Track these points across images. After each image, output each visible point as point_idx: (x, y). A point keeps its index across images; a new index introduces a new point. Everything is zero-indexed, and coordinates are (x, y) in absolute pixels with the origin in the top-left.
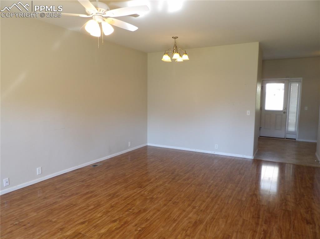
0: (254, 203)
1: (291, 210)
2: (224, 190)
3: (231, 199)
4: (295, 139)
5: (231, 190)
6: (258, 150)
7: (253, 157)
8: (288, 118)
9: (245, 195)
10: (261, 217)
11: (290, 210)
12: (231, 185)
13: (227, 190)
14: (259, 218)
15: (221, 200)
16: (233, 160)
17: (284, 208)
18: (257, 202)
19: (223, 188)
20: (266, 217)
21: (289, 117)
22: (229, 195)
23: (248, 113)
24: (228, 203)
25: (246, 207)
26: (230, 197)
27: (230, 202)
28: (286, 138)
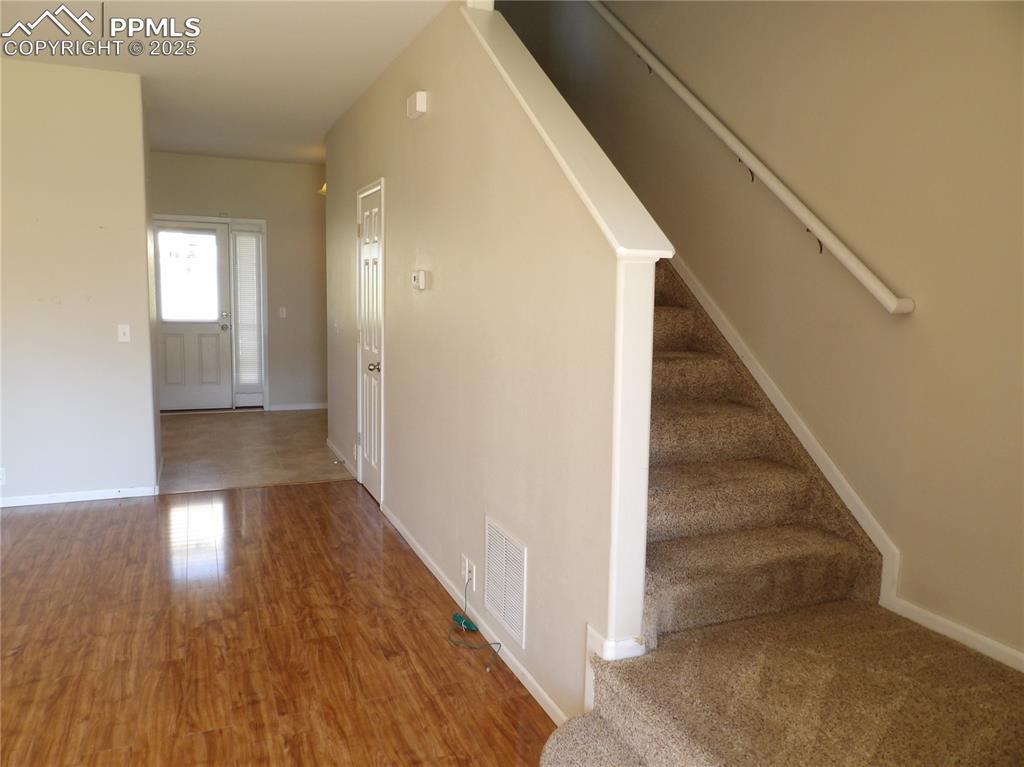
0: (222, 656)
1: (335, 634)
2: (88, 645)
3: (132, 674)
4: (262, 407)
5: (119, 637)
6: (165, 460)
7: (157, 488)
8: (237, 344)
9: (179, 637)
10: (261, 696)
11: (332, 633)
12: (109, 616)
13: (102, 643)
14: (255, 703)
15: (93, 695)
16: (85, 515)
17: (313, 635)
18: (228, 648)
19: (84, 637)
20: (275, 688)
21: (240, 341)
22: (117, 661)
23: (124, 332)
24: (124, 697)
25: (197, 681)
26: (125, 665)
27: (130, 687)
28: (237, 408)
